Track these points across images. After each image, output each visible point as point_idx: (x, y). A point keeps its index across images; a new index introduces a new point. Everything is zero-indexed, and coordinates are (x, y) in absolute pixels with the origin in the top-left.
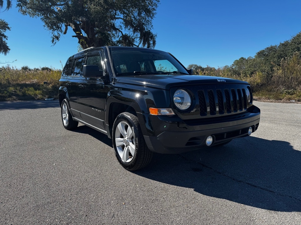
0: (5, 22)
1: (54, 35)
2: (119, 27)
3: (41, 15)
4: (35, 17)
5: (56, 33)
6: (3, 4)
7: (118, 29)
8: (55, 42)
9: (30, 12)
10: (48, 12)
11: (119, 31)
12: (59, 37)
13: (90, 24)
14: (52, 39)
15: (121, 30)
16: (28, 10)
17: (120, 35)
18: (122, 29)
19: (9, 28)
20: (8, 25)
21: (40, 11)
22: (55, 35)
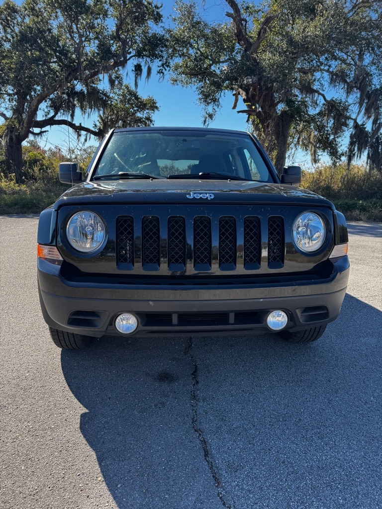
0: (153, 100)
1: (206, 113)
2: (319, 87)
3: (198, 81)
4: (189, 87)
5: (210, 109)
6: (143, 73)
7: (317, 91)
8: (207, 123)
9: (183, 79)
10: (207, 76)
11: (319, 94)
12: (215, 115)
13: (264, 88)
14: (203, 119)
15: (322, 92)
16: (180, 77)
17: (321, 101)
18: (324, 91)
19: (157, 108)
20: (156, 103)
21: (195, 75)
22: (208, 112)
